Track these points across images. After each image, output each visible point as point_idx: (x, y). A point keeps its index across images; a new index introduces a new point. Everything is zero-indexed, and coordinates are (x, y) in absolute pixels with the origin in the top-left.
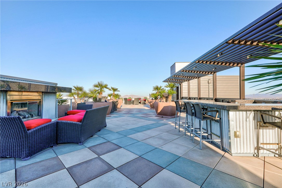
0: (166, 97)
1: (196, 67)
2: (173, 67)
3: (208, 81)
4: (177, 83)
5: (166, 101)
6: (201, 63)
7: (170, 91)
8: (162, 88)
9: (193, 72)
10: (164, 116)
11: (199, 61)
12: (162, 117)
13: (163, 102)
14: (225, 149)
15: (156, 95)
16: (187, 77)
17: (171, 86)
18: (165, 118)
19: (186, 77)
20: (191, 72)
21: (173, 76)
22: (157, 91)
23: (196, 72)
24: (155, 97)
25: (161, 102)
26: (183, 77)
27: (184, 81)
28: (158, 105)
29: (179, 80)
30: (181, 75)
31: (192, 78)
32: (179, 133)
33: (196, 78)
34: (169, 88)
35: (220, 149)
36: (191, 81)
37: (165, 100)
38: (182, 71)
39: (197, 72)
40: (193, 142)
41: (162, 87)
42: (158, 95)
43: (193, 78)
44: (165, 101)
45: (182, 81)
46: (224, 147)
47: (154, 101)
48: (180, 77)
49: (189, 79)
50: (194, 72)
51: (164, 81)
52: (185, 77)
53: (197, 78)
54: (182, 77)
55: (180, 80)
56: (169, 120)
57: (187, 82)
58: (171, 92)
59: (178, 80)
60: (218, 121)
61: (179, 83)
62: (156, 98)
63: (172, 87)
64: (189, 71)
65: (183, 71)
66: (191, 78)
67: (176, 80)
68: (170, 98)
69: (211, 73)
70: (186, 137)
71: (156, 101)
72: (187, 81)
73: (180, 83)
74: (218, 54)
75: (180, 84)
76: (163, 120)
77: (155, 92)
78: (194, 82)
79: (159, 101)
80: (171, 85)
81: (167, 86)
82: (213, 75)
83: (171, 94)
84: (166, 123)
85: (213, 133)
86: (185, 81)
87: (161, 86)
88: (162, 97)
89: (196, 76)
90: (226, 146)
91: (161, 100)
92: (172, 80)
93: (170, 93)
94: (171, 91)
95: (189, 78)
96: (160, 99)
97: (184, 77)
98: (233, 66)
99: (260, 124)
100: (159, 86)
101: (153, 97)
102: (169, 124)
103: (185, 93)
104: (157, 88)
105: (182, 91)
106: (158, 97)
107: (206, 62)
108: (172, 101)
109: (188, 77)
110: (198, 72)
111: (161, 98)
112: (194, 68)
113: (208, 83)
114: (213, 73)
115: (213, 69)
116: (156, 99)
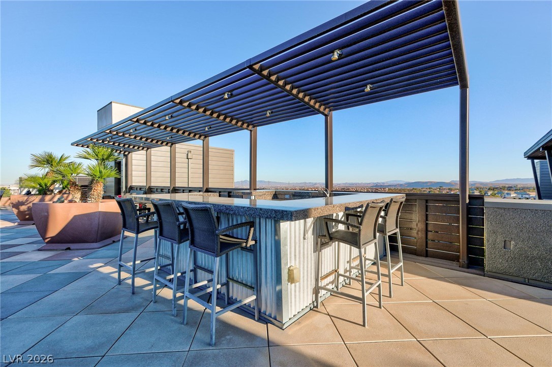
0: (82, 186)
1: (172, 116)
2: (105, 112)
3: (187, 154)
4: (118, 152)
5: (84, 198)
6: (185, 107)
7: (98, 168)
8: (67, 161)
9: (162, 127)
10: (72, 246)
11: (181, 101)
12: (69, 249)
13: (71, 201)
14: (265, 316)
15: (46, 181)
16: (146, 140)
17: (100, 157)
18: (77, 253)
19: (144, 139)
20: (159, 126)
21: (108, 131)
22: (47, 170)
23: (169, 129)
24: (40, 185)
25: (63, 202)
26: (135, 138)
27: (136, 148)
28: (48, 212)
29: (124, 146)
30: (131, 131)
31: (157, 142)
32: (134, 297)
33: (167, 144)
34: (93, 162)
35: (254, 319)
36: (154, 151)
37: (78, 195)
38: (135, 120)
39: (172, 130)
40: (185, 322)
41: (66, 158)
42: (54, 182)
43: (159, 143)
44: (77, 200)
45: (131, 147)
46: (262, 311)
47: (36, 199)
48: (127, 136)
49: (149, 144)
50: (165, 128)
51: (77, 144)
52: (141, 139)
53: (170, 144)
54: (133, 137)
55: (127, 146)
56: (93, 256)
57: (144, 152)
58: (100, 172)
59: (122, 145)
60: (252, 249)
61: (122, 152)
62: (44, 191)
63: (105, 157)
64: (152, 125)
65: (138, 121)
66: (154, 142)
67: (114, 144)
68: (99, 189)
69: (200, 137)
70: (159, 307)
71: (42, 200)
72: (145, 149)
73: (126, 153)
74: (224, 94)
75: (126, 156)
76: (70, 261)
77: (40, 172)
78: (161, 153)
79: (56, 199)
80: (101, 154)
81: (87, 156)
82: (203, 141)
83: (101, 177)
84: (83, 270)
85: (233, 280)
86: (139, 148)
87: (66, 156)
88: (69, 186)
89: (168, 138)
90: (268, 307)
91: (65, 195)
92: (103, 142)
93: (98, 174)
94: (102, 170)
95: (152, 141)
96: (60, 192)
97: (138, 138)
98: (241, 128)
99: (321, 240)
100: (57, 155)
101: (34, 188)
102: (95, 269)
103: (137, 178)
104: (48, 160)
105: (129, 173)
106: (51, 188)
107: (197, 109)
108: (103, 198)
109: (149, 141)
110: (175, 131)
111: (64, 188)
112: (167, 118)
113: (187, 158)
114: (202, 137)
115: (207, 128)
116: (45, 194)
